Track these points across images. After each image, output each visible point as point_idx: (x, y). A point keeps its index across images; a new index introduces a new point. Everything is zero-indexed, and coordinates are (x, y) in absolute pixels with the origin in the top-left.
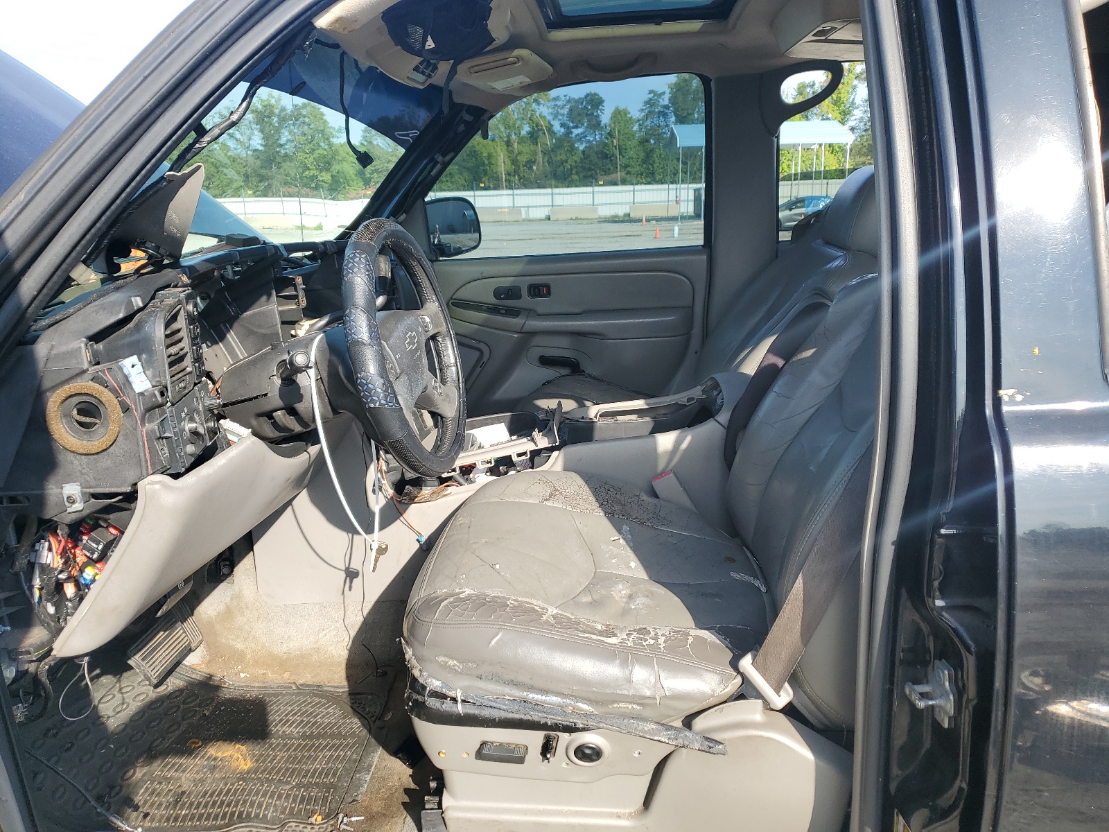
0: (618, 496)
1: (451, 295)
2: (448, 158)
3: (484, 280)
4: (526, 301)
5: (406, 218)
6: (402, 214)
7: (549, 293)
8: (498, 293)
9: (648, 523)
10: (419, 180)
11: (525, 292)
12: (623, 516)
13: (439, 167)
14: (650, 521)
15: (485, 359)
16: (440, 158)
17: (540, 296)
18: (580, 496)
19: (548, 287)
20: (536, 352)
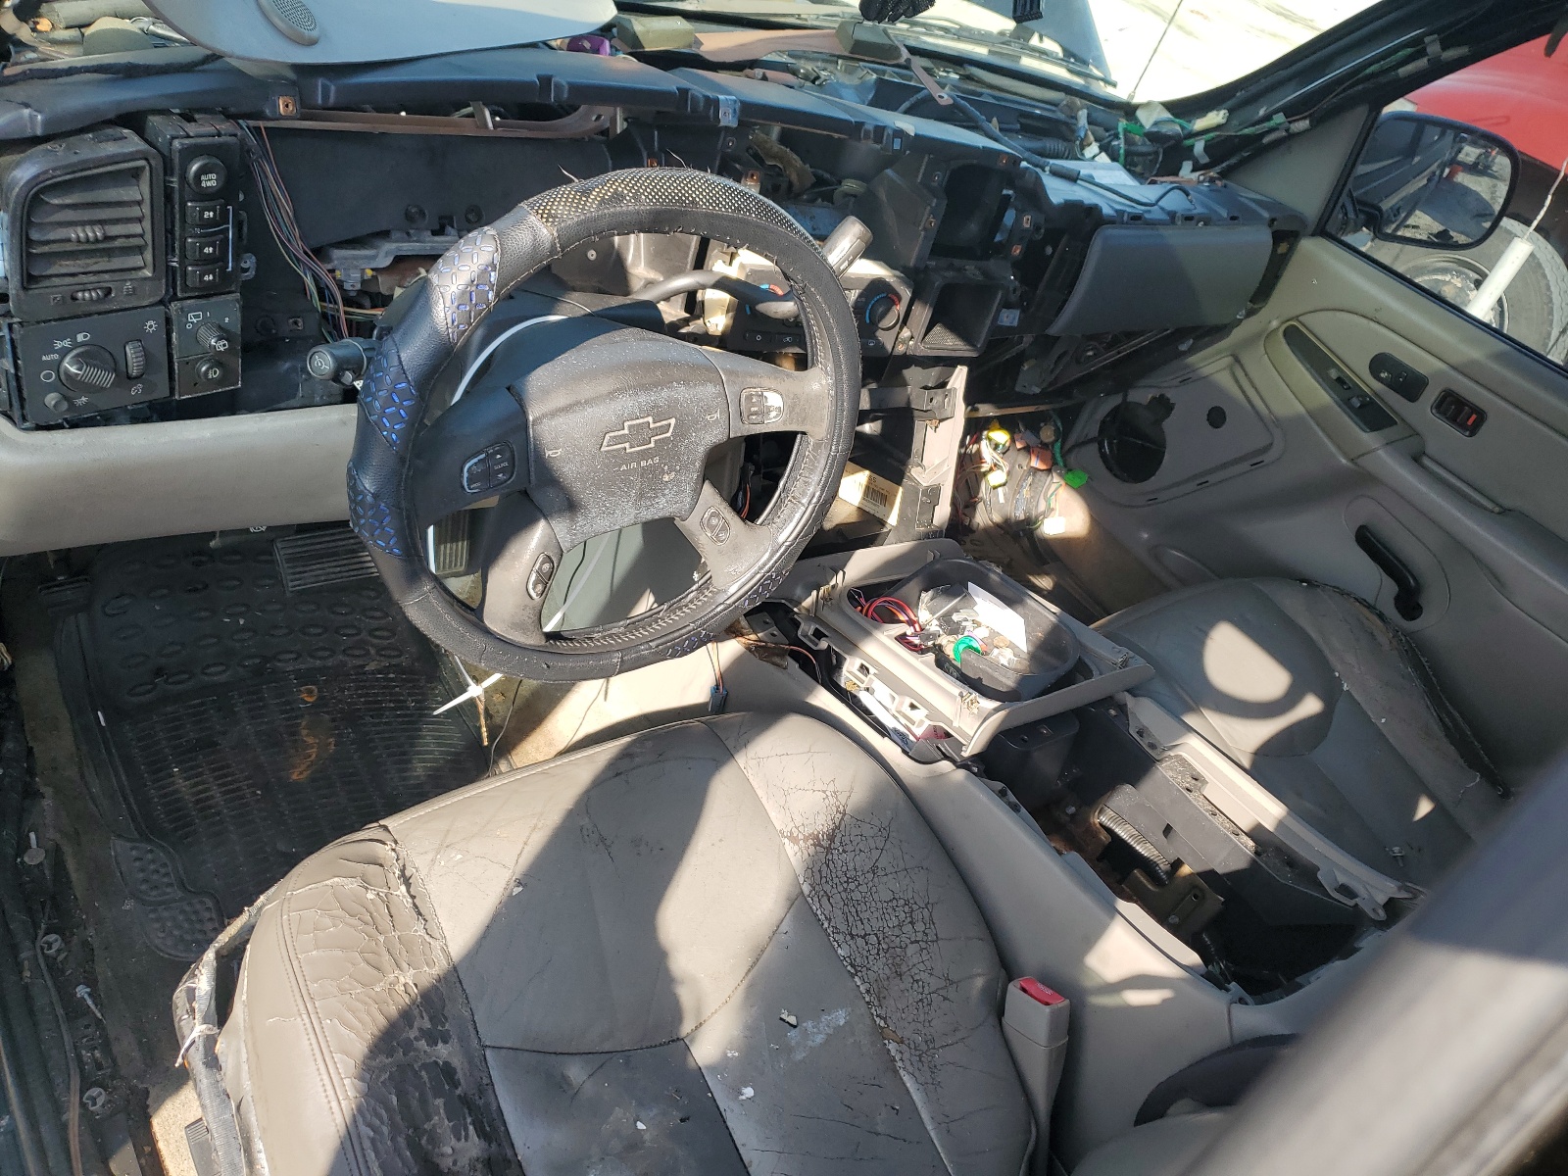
0: (912, 949)
1: (1298, 313)
2: (1451, 54)
3: (1372, 324)
4: (1421, 413)
5: (1306, 131)
6: (1304, 118)
7: (1473, 431)
8: (1380, 363)
9: (892, 1047)
10: (1368, 71)
11: (1430, 395)
12: (868, 991)
13: (1422, 63)
14: (904, 1047)
15: (1267, 458)
16: (1434, 48)
17: (1453, 420)
18: (852, 886)
19: (1481, 416)
20: (1365, 510)
